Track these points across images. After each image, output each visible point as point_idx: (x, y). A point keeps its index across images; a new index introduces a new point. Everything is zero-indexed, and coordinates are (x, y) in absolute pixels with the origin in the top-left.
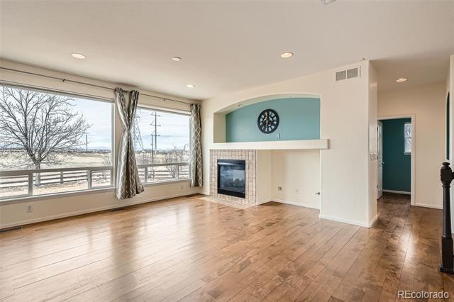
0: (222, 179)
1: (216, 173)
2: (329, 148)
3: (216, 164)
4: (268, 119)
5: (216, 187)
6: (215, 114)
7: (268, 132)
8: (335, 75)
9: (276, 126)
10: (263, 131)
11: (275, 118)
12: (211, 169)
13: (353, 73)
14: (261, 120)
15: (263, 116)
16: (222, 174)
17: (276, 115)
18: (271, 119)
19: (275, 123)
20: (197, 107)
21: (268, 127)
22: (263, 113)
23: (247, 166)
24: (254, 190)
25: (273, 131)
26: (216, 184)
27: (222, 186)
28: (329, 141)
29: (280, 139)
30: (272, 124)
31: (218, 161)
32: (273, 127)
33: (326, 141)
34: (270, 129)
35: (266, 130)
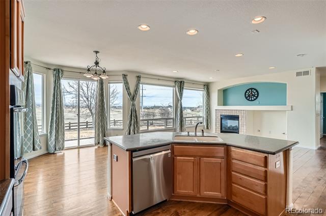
0: (223, 125)
1: (220, 122)
2: (292, 110)
3: (220, 117)
4: (252, 93)
5: (220, 130)
6: (218, 90)
7: (252, 100)
8: (295, 73)
9: (257, 97)
10: (249, 100)
11: (256, 93)
12: (216, 120)
13: (306, 73)
14: (247, 94)
15: (248, 92)
16: (223, 122)
17: (257, 91)
18: (253, 93)
19: (256, 95)
20: (207, 86)
21: (251, 98)
22: (248, 90)
23: (240, 119)
24: (245, 131)
25: (255, 100)
26: (220, 128)
27: (223, 129)
28: (292, 106)
29: (259, 104)
30: (254, 96)
31: (221, 115)
32: (255, 98)
33: (290, 107)
34: (253, 99)
35: (250, 99)
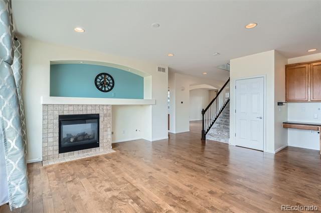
1: (57, 131)
2: (155, 104)
3: (57, 121)
4: (105, 80)
5: (57, 147)
7: (105, 91)
9: (112, 87)
10: (101, 90)
11: (111, 81)
12: (47, 128)
14: (98, 80)
15: (100, 78)
17: (112, 79)
18: (107, 81)
19: (111, 85)
21: (105, 87)
22: (100, 75)
25: (109, 90)
26: (57, 143)
28: (156, 100)
29: (114, 97)
30: (109, 85)
32: (109, 88)
34: (107, 89)
35: (103, 89)
